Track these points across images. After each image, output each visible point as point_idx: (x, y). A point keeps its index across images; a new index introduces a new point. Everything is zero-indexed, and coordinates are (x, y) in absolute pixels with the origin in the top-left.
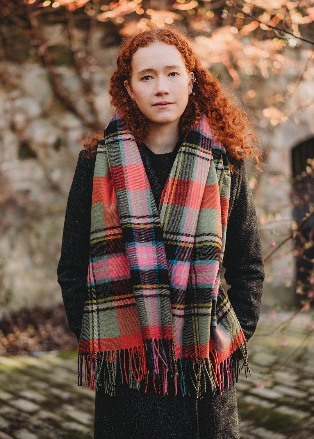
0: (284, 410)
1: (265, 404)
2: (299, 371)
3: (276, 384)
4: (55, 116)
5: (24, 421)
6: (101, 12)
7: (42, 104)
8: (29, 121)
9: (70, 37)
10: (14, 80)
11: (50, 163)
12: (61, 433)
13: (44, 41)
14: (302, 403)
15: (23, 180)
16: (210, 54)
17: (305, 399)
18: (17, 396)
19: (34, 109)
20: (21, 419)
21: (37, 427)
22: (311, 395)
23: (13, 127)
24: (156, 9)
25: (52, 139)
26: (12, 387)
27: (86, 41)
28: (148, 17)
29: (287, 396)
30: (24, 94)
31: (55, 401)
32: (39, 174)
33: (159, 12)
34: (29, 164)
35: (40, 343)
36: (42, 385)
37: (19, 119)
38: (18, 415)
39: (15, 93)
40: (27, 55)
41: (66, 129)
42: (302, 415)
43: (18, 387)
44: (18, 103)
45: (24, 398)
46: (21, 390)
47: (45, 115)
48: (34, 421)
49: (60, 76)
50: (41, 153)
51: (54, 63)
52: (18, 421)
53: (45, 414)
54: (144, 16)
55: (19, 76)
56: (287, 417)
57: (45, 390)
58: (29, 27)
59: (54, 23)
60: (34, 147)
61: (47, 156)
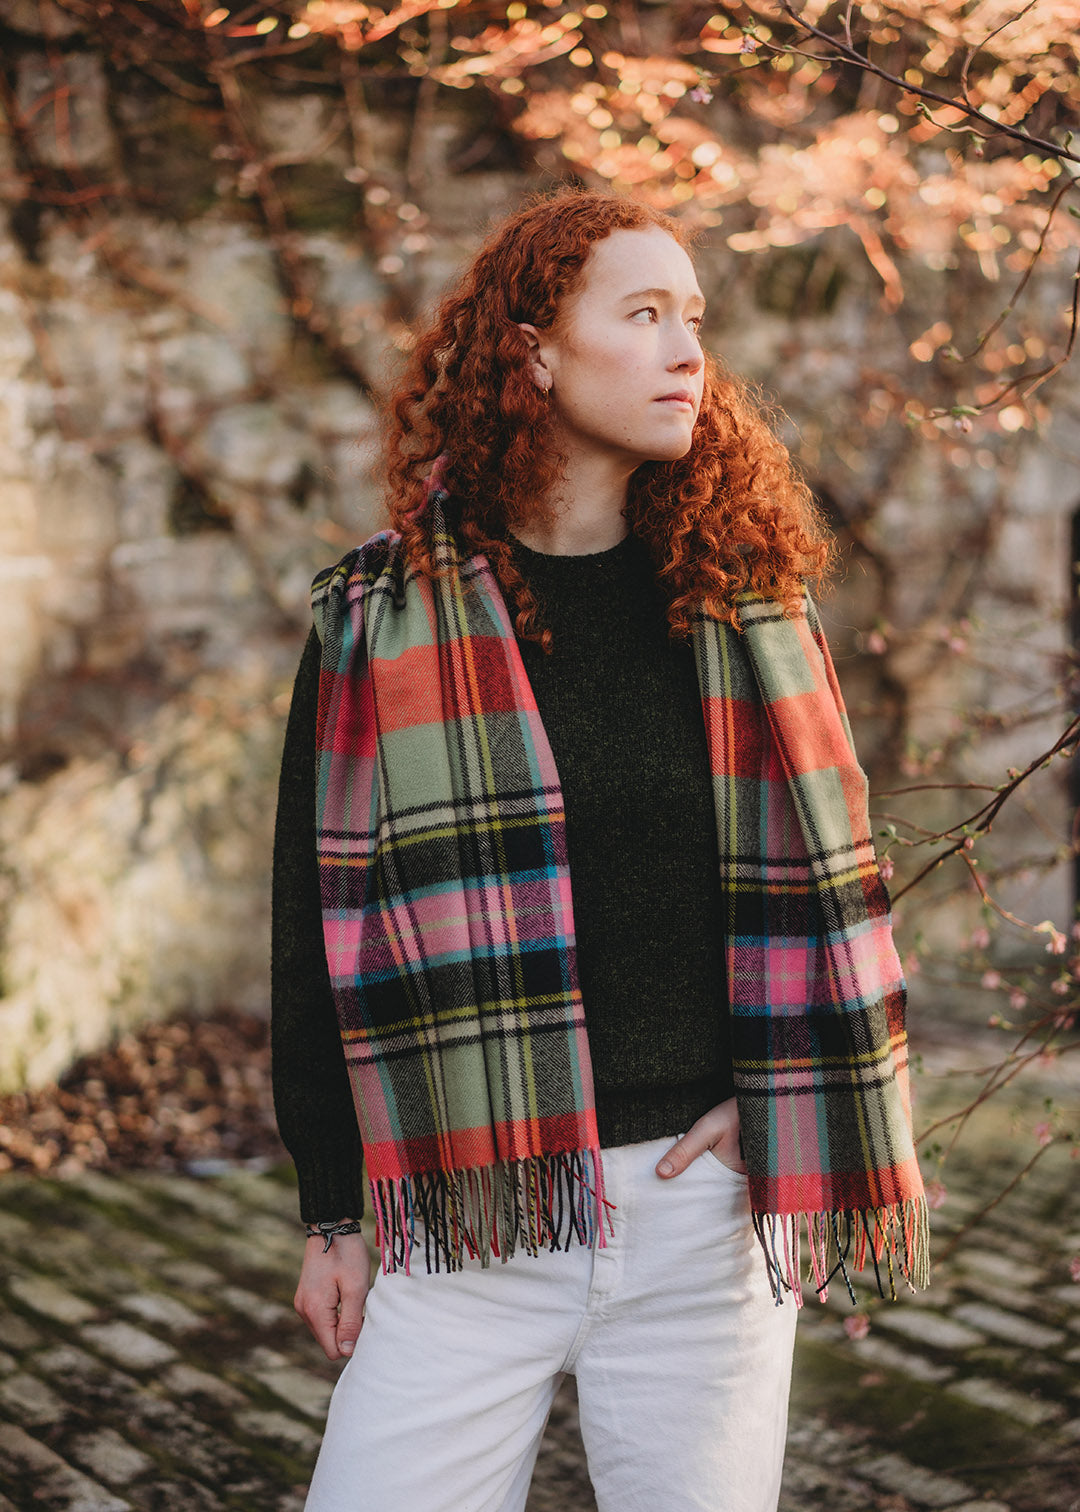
0: (978, 1392)
1: (919, 1368)
2: (1047, 1254)
3: (966, 1296)
4: (294, 398)
5: (115, 1402)
6: (453, 57)
7: (252, 354)
8: (207, 409)
9: (349, 139)
10: (157, 277)
11: (276, 547)
12: (229, 1448)
13: (264, 149)
14: (1043, 1367)
15: (186, 601)
16: (809, 199)
17: (1051, 1354)
18: (110, 1311)
19: (226, 372)
20: (106, 1392)
21: (155, 1424)
22: (1074, 1339)
23: (154, 429)
24: (632, 52)
25: (282, 471)
26: (99, 1279)
27: (402, 153)
28: (608, 78)
29: (995, 1340)
30: (194, 322)
31: (230, 1334)
32: (238, 580)
33: (648, 61)
34: (205, 549)
35: (220, 1128)
36: (200, 1275)
37: (176, 401)
38: (100, 1380)
39: (158, 321)
40: (209, 195)
41: (329, 439)
42: (1035, 1412)
43: (121, 1277)
44: (171, 351)
45: (133, 1319)
46: (132, 1291)
47: (261, 392)
48: (150, 1400)
49: (313, 263)
50: (246, 515)
51: (294, 223)
52: (97, 1401)
53: (188, 1379)
54: (596, 73)
55: (177, 264)
56: (987, 1417)
57: (205, 1291)
58: (216, 102)
59: (300, 91)
60: (223, 494)
61: (267, 522)
